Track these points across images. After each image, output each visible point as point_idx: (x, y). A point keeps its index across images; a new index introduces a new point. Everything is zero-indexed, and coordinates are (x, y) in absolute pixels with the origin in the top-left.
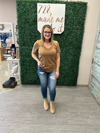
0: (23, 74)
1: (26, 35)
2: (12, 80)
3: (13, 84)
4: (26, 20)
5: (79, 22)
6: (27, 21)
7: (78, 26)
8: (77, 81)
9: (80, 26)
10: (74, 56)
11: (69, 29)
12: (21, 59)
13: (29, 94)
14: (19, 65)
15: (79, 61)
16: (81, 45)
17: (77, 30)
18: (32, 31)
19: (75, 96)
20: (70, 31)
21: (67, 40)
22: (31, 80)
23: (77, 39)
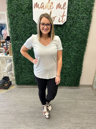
0: (18, 73)
1: (19, 27)
2: (5, 81)
3: (6, 85)
4: (18, 6)
5: (86, 9)
6: (19, 8)
7: (84, 15)
8: (79, 80)
9: (87, 14)
10: (78, 52)
11: (73, 19)
12: (14, 56)
13: (25, 97)
14: (12, 62)
15: (83, 58)
16: (87, 38)
17: (83, 19)
18: (26, 22)
19: (77, 99)
20: (73, 22)
21: (70, 33)
22: (27, 81)
23: (82, 32)
